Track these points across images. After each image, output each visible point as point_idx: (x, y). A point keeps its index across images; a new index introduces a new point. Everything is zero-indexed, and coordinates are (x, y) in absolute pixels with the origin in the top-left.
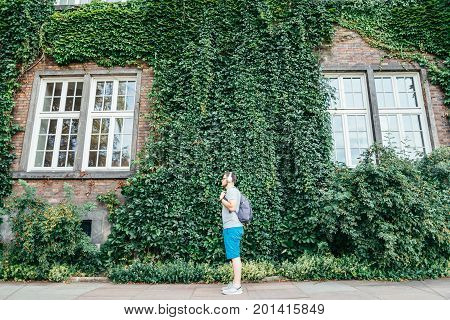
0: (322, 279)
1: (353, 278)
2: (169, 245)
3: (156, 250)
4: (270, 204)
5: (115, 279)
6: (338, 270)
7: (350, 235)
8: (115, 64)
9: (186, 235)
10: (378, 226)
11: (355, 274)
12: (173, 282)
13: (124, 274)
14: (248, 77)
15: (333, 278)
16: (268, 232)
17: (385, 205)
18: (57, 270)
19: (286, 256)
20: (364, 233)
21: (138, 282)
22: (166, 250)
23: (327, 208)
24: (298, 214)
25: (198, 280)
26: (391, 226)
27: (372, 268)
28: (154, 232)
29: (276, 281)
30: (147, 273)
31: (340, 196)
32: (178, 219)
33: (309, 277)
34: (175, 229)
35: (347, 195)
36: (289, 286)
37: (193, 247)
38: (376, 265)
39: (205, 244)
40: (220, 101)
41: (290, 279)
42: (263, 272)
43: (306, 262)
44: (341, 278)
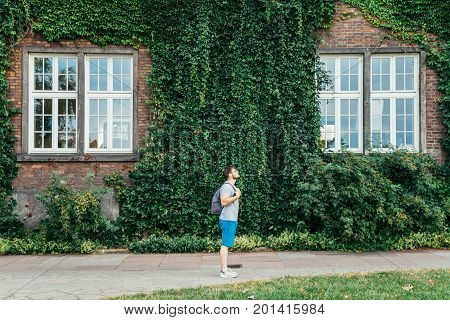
0: (298, 250)
1: (322, 249)
2: (176, 223)
3: (165, 227)
4: (260, 189)
5: (135, 250)
6: (310, 243)
7: (320, 218)
8: (109, 43)
9: (189, 214)
10: (341, 212)
11: (324, 247)
12: (183, 252)
13: (143, 247)
14: (244, 68)
15: (307, 249)
16: (258, 211)
17: (347, 196)
18: (87, 245)
19: (272, 231)
20: (332, 216)
21: (155, 252)
22: (173, 227)
23: (305, 195)
24: (284, 197)
25: (202, 250)
26: (350, 212)
27: (337, 242)
28: (163, 212)
29: (263, 251)
30: (161, 245)
31: (314, 188)
32: (182, 201)
33: (288, 248)
34: (180, 209)
35: (319, 187)
36: (272, 255)
37: (195, 223)
38: (340, 241)
39: (206, 222)
40: (217, 91)
41: (274, 250)
42: (253, 244)
43: (286, 237)
44: (312, 249)
